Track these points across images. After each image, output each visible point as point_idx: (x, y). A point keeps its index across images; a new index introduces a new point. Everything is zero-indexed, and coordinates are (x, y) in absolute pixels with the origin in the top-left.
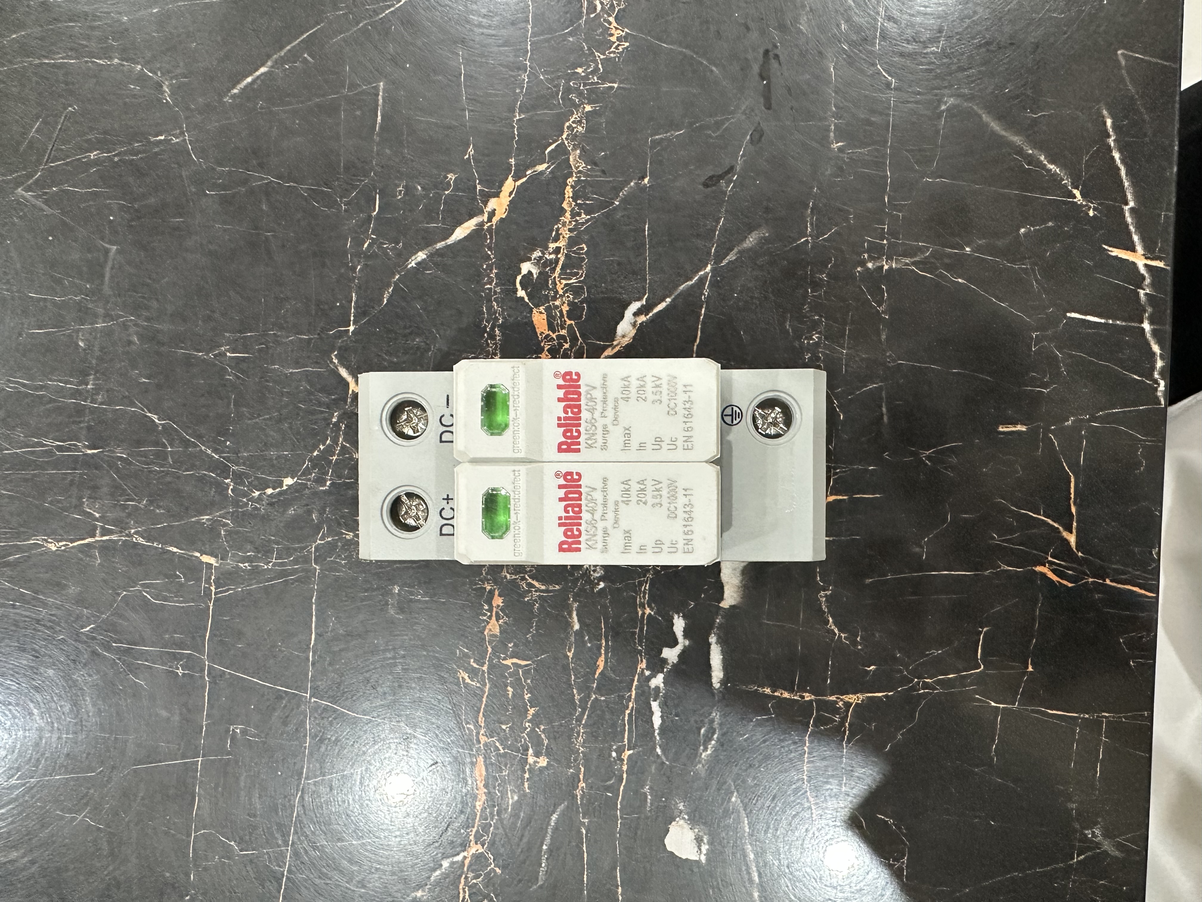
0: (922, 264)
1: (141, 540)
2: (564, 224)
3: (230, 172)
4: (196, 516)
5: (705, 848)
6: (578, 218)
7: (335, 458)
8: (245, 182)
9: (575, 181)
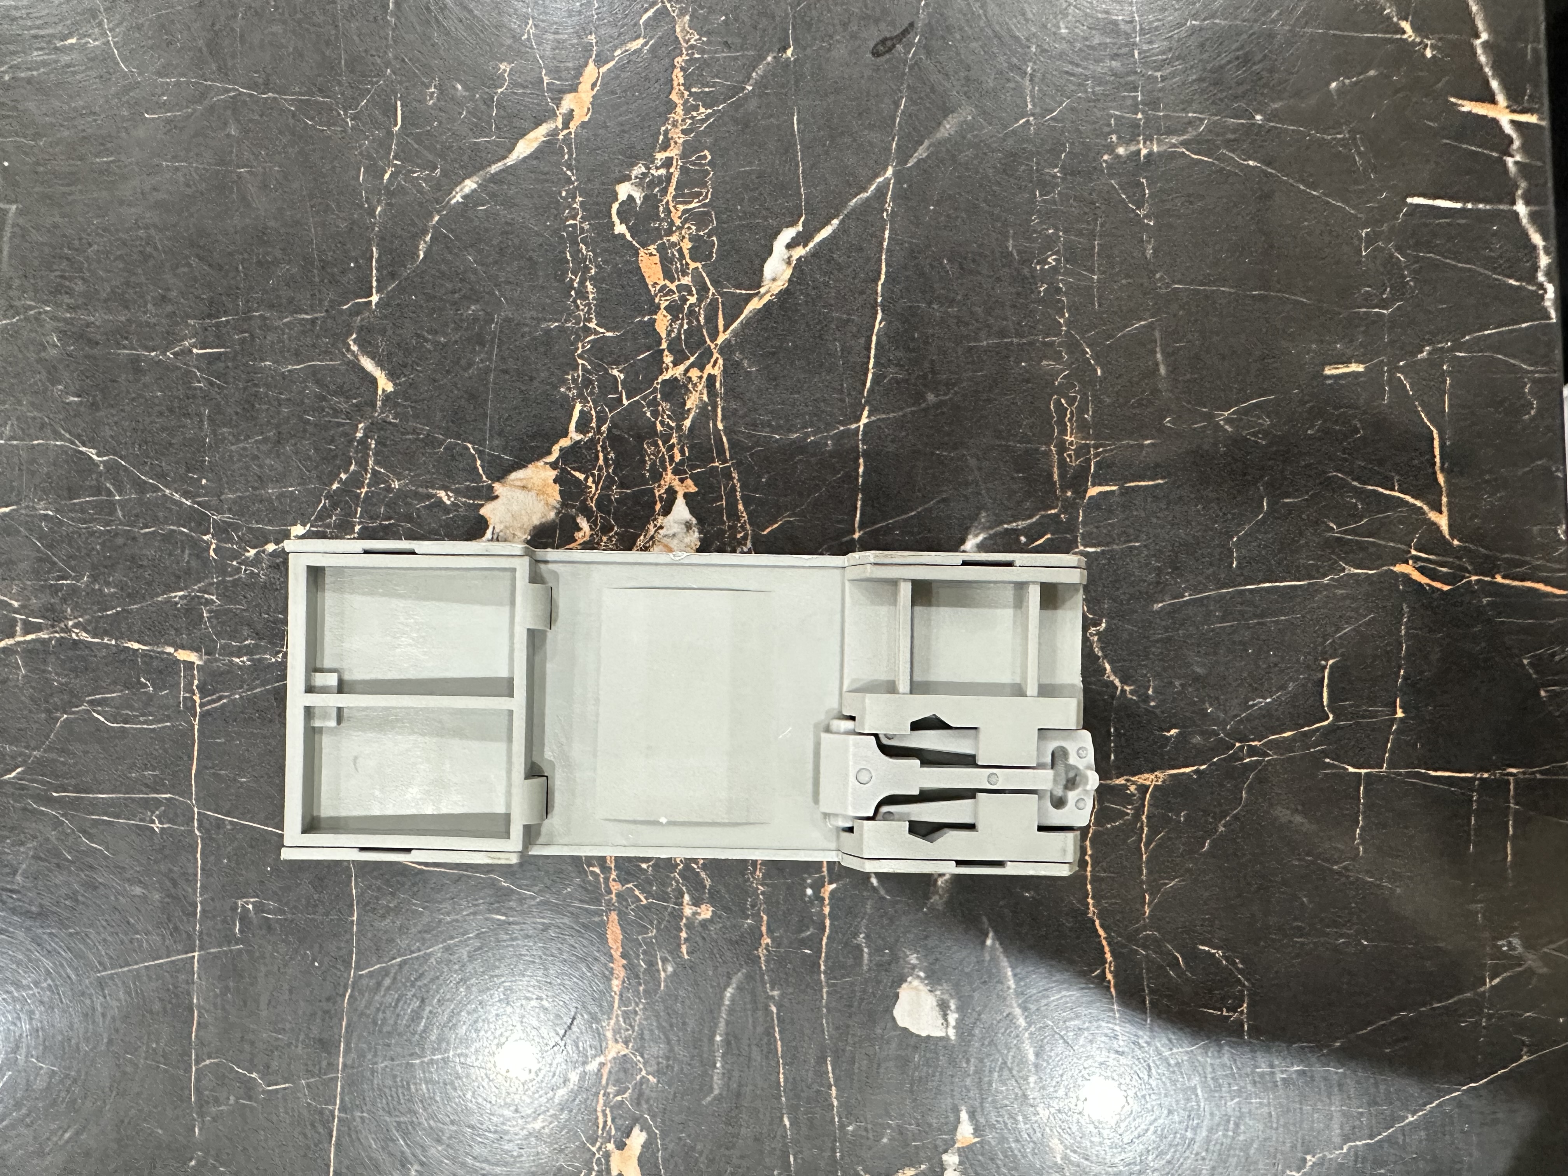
0: (1195, 144)
1: (84, 636)
2: (674, 125)
3: (178, 84)
4: (164, 593)
5: (953, 1017)
6: (694, 114)
7: (364, 490)
8: (203, 95)
9: (686, 61)
